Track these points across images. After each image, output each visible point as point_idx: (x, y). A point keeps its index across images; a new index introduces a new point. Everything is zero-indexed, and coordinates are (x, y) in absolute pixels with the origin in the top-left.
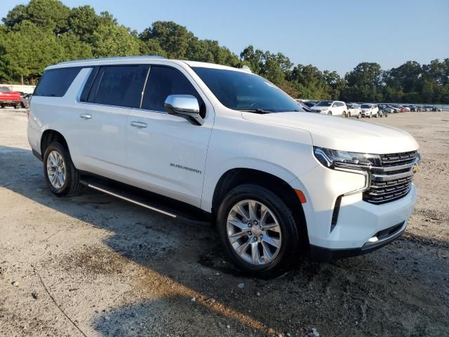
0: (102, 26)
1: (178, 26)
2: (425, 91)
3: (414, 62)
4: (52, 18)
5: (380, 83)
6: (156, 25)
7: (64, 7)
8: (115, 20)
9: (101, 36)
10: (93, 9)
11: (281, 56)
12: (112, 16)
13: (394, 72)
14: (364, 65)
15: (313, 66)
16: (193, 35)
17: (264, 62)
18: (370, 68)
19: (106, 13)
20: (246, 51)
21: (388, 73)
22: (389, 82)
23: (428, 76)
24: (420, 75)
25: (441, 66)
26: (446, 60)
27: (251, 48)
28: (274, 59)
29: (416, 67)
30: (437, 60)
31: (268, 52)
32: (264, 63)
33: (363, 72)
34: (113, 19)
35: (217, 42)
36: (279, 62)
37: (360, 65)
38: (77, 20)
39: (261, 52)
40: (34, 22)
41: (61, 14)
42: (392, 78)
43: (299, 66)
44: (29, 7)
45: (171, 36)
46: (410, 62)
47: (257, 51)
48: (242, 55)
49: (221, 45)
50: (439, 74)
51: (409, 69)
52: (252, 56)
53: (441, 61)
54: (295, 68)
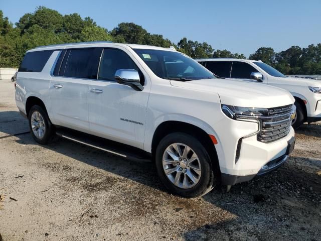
0: (87, 27)
1: (137, 25)
2: (305, 66)
3: (297, 46)
4: (52, 23)
5: (274, 61)
6: (122, 25)
7: (59, 15)
8: (95, 23)
9: (87, 35)
10: (79, 16)
11: (205, 44)
12: (93, 20)
13: (283, 54)
14: (262, 49)
15: (228, 51)
16: (146, 31)
17: (194, 48)
18: (266, 51)
19: (89, 18)
20: (181, 41)
21: (279, 54)
22: (280, 61)
23: (306, 56)
24: (301, 56)
25: (315, 49)
26: (319, 45)
27: (185, 39)
28: (201, 47)
29: (298, 50)
30: (312, 45)
31: (196, 42)
32: (194, 50)
33: (262, 54)
34: (94, 22)
35: (162, 36)
36: (204, 48)
37: (260, 49)
38: (69, 24)
39: (192, 42)
40: (41, 25)
41: (58, 20)
42: (282, 58)
43: (218, 51)
44: (36, 15)
45: (132, 33)
46: (294, 47)
47: (189, 41)
48: (179, 44)
49: (164, 38)
50: (314, 54)
51: (293, 51)
52: (186, 45)
53: (316, 45)
54: (215, 52)
